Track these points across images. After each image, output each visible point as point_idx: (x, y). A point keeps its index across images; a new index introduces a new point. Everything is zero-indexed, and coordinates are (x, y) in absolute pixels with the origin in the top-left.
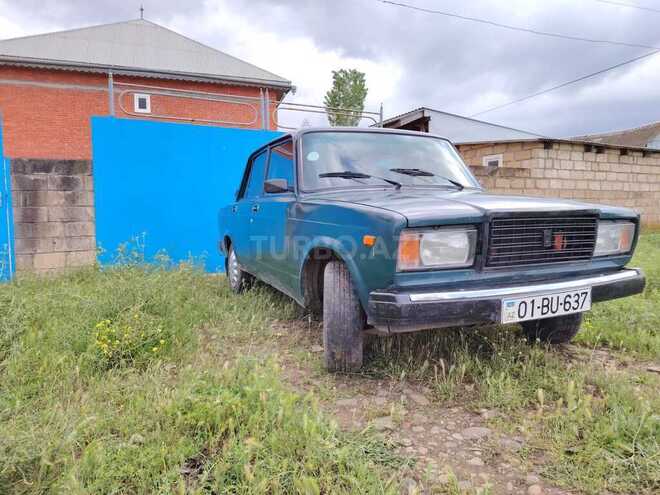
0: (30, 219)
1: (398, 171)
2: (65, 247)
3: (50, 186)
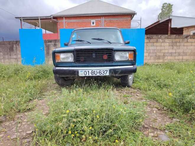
0: (48, 53)
1: (94, 39)
3: (52, 46)
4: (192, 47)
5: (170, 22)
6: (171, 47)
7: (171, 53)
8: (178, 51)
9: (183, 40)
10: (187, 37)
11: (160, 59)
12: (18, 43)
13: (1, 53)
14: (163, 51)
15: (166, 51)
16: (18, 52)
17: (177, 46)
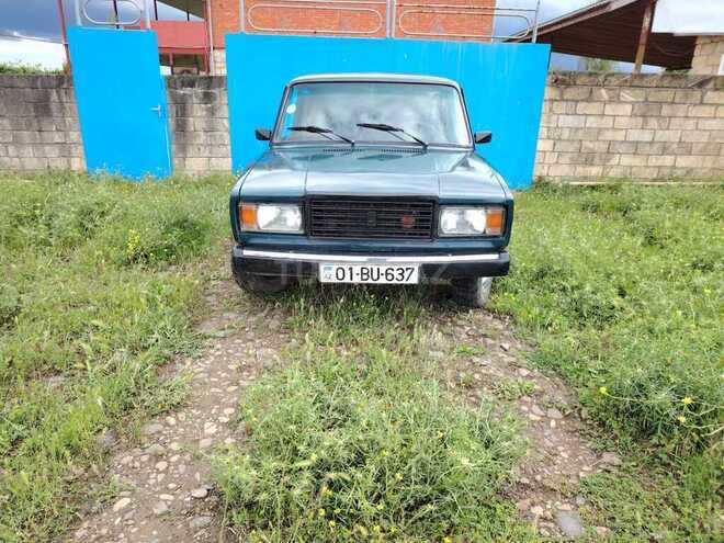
0: (181, 127)
2: (207, 154)
3: (195, 100)
4: (714, 124)
5: (648, 9)
6: (640, 120)
7: (637, 142)
8: (661, 136)
9: (686, 96)
10: (702, 83)
11: (592, 165)
12: (65, 86)
13: (6, 122)
14: (609, 135)
15: (620, 136)
16: (69, 120)
17: (660, 116)
